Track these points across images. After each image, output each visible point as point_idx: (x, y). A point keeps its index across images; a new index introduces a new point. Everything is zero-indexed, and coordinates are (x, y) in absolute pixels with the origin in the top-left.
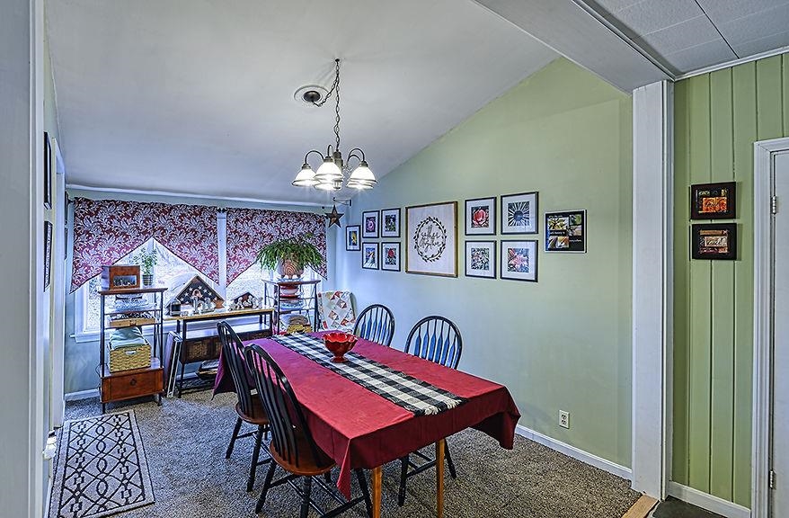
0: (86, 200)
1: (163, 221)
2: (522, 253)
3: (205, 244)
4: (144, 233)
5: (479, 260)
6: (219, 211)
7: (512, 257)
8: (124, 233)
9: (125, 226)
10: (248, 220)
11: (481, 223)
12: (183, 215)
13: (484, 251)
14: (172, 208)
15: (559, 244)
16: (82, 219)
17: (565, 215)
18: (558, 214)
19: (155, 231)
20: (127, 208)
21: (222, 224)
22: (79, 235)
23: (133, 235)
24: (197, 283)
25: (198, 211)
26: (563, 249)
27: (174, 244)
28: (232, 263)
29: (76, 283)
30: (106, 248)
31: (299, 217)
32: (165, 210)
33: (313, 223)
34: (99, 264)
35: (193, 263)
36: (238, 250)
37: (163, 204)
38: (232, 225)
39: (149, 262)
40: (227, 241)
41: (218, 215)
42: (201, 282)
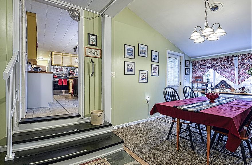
0: (195, 61)
1: (215, 63)
3: (229, 69)
4: (209, 68)
6: (235, 57)
8: (203, 68)
9: (204, 66)
10: (249, 58)
12: (221, 60)
14: (217, 59)
16: (194, 66)
19: (212, 66)
20: (205, 61)
21: (236, 62)
22: (194, 70)
23: (206, 68)
25: (226, 58)
27: (218, 70)
28: (241, 76)
30: (199, 72)
32: (215, 60)
35: (224, 76)
37: (215, 58)
38: (241, 61)
40: (239, 67)
41: (235, 58)
42: (225, 82)
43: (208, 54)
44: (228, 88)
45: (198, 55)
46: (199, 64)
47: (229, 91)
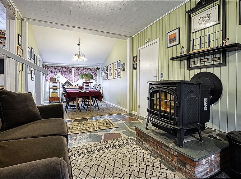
0: (47, 66)
1: (61, 70)
3: (70, 74)
4: (58, 72)
8: (54, 72)
12: (65, 68)
13: (116, 73)
14: (63, 67)
17: (123, 64)
19: (60, 72)
20: (55, 67)
21: (73, 71)
23: (56, 72)
24: (67, 82)
25: (68, 68)
27: (63, 74)
28: (75, 78)
29: (46, 81)
31: (91, 69)
32: (61, 67)
33: (94, 70)
34: (50, 78)
35: (67, 78)
36: (77, 76)
38: (75, 71)
39: (58, 77)
40: (74, 74)
41: (72, 69)
42: (68, 82)
43: (56, 62)
44: (70, 85)
45: (49, 62)
46: (50, 69)
47: (71, 87)
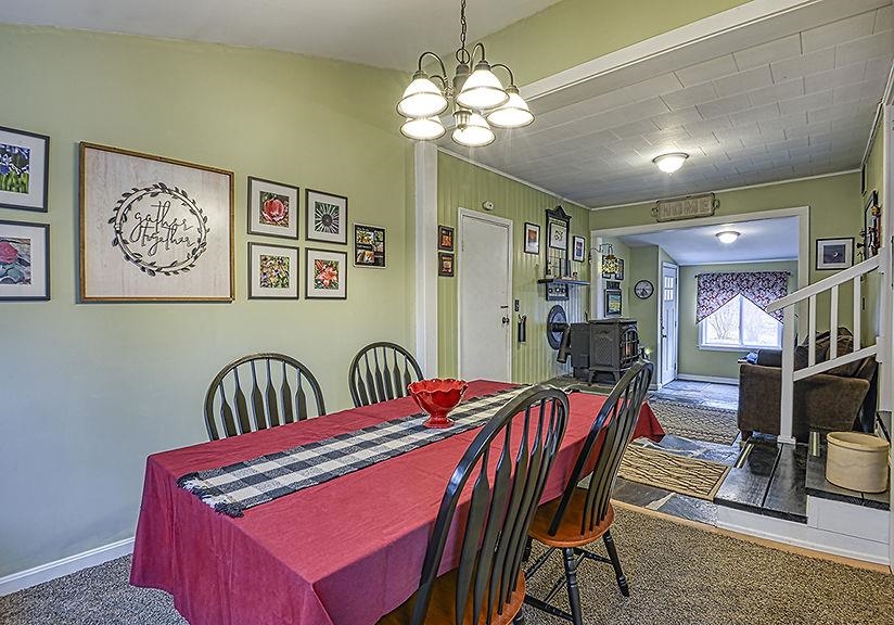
2: (332, 266)
5: (274, 272)
7: (320, 271)
11: (277, 219)
13: (281, 262)
15: (366, 258)
17: (372, 230)
18: (366, 228)
26: (370, 264)
